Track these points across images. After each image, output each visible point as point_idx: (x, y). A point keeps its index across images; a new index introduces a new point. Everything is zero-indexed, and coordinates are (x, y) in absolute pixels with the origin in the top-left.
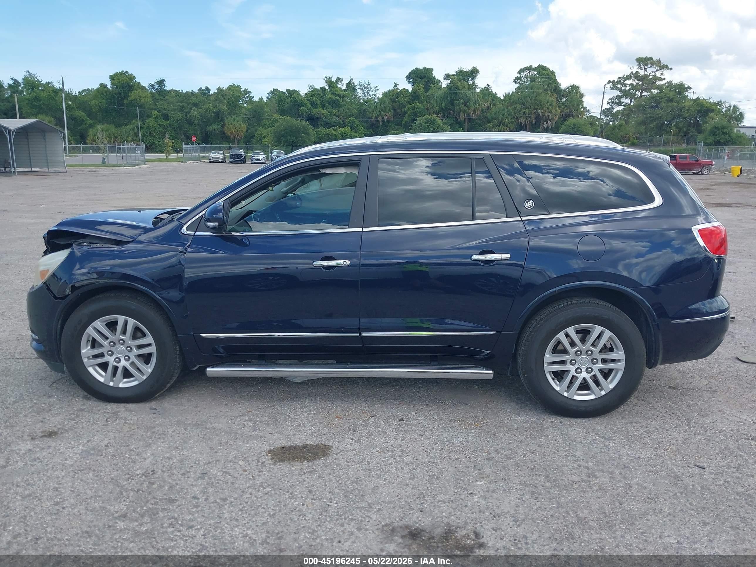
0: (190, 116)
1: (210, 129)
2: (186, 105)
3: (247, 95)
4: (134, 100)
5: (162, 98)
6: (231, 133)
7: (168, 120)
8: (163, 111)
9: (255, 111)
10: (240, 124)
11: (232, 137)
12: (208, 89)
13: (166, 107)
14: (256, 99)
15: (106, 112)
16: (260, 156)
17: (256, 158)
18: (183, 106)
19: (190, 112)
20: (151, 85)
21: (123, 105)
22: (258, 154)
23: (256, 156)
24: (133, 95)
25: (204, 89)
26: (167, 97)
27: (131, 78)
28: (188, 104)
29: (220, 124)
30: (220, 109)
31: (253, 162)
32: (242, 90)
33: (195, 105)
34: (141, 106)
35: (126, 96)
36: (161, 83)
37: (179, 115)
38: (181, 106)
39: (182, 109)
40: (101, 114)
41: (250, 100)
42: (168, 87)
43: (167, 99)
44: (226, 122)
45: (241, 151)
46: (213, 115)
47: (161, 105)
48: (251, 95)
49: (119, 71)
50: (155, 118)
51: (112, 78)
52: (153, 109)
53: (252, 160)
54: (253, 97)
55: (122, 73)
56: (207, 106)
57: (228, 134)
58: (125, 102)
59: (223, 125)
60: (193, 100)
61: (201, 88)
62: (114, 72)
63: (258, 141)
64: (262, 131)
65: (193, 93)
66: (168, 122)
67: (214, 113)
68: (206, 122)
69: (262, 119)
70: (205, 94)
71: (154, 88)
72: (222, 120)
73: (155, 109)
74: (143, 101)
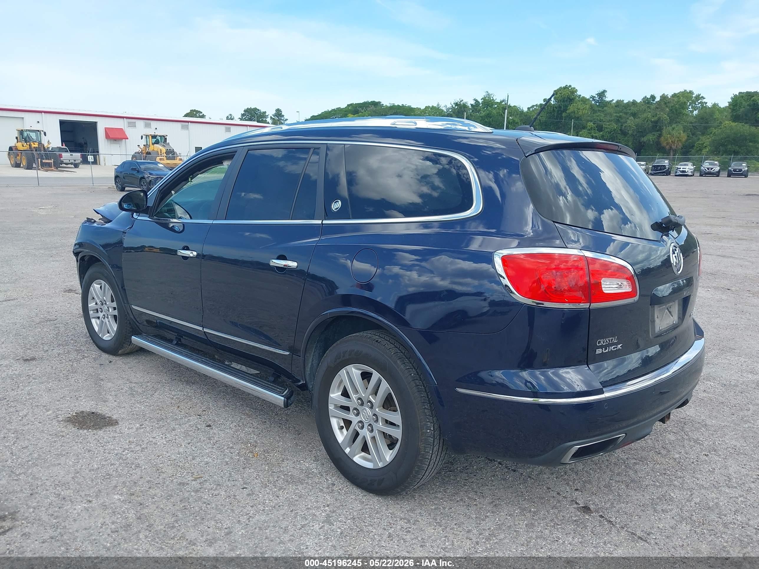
0: (625, 126)
1: (645, 139)
2: (624, 115)
3: (699, 101)
4: (572, 112)
5: (600, 109)
6: (668, 144)
7: (602, 131)
8: (599, 122)
9: (702, 118)
10: (680, 134)
11: (668, 147)
12: (653, 97)
13: (602, 118)
14: (709, 105)
15: (546, 125)
16: (687, 167)
17: (681, 170)
18: (620, 117)
19: (626, 122)
20: (593, 97)
21: (561, 118)
22: (685, 165)
23: (682, 167)
24: (571, 108)
25: (649, 97)
26: (605, 108)
27: (574, 91)
28: (626, 113)
29: (657, 134)
30: (659, 119)
31: (677, 174)
32: (694, 96)
33: (634, 115)
34: (577, 118)
35: (565, 110)
36: (602, 94)
37: (614, 126)
38: (617, 117)
39: (618, 120)
40: (540, 127)
41: (702, 106)
42: (608, 98)
43: (606, 110)
44: (664, 131)
45: (666, 162)
46: (651, 125)
47: (598, 116)
48: (704, 101)
49: (563, 85)
50: (589, 130)
51: (555, 93)
52: (588, 121)
53: (676, 172)
54: (706, 103)
55: (566, 88)
56: (645, 115)
57: (664, 144)
58: (564, 115)
59: (660, 136)
60: (633, 109)
61: (646, 97)
62: (558, 87)
63: (697, 151)
64: (704, 140)
65: (634, 103)
66: (601, 133)
67: (652, 122)
68: (642, 131)
69: (710, 127)
70: (648, 103)
71: (594, 100)
72: (660, 130)
73: (591, 121)
74: (580, 113)
